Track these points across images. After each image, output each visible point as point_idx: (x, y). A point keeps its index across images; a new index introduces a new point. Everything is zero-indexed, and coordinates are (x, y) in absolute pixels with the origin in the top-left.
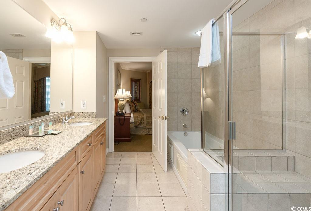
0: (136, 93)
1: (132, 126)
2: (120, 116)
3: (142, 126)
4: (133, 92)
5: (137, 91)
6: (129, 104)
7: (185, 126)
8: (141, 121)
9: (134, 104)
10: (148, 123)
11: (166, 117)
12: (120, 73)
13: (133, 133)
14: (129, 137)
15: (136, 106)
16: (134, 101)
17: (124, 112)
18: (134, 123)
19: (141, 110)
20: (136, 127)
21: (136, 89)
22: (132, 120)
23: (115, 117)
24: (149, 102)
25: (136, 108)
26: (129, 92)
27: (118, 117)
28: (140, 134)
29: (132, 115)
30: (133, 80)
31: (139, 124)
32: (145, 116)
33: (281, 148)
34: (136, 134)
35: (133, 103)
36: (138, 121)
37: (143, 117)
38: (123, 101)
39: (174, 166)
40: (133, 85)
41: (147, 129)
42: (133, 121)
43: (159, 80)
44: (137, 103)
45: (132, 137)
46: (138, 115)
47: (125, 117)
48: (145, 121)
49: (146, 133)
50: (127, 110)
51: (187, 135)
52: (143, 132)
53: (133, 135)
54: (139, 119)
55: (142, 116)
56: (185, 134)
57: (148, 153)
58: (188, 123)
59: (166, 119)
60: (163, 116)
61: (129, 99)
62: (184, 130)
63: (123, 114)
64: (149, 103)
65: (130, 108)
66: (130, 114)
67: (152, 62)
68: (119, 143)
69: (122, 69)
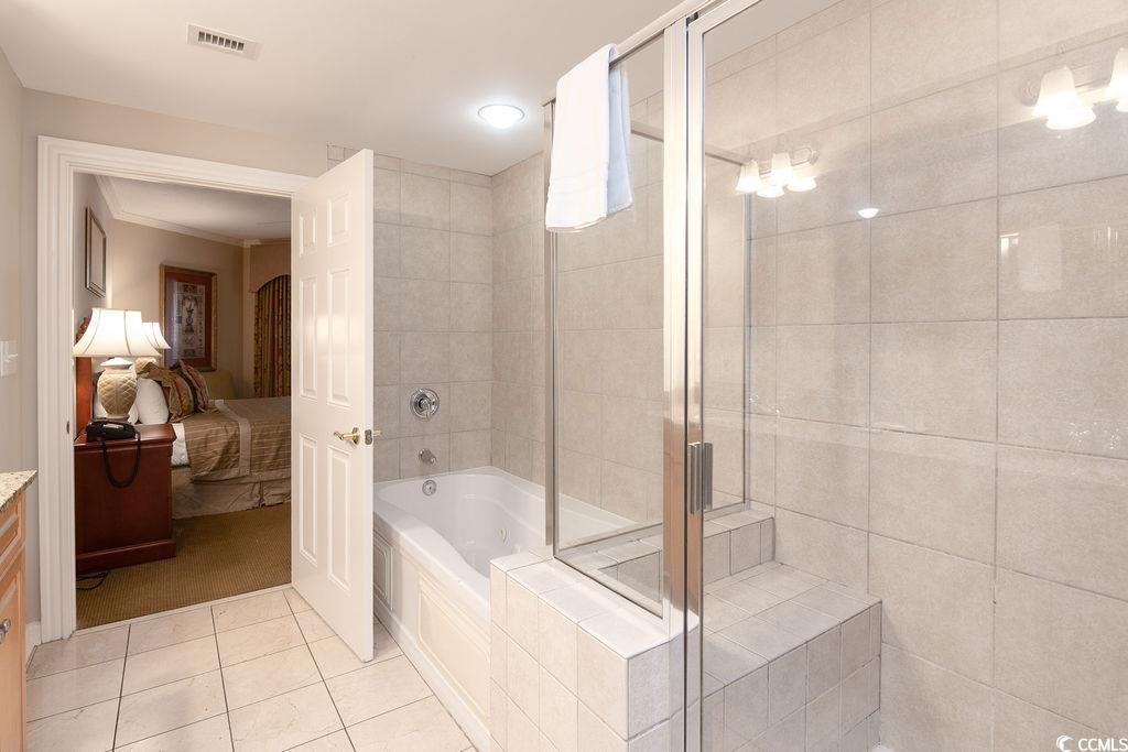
0: (189, 330)
1: (179, 479)
2: (107, 443)
3: (233, 473)
4: (176, 327)
5: (197, 321)
6: (159, 383)
7: (426, 457)
8: (226, 451)
9: (188, 380)
10: (262, 459)
11: (368, 433)
12: (102, 231)
13: (182, 512)
14: (170, 538)
15: (194, 389)
16: (183, 366)
17: (132, 420)
18: (187, 466)
19: (219, 403)
20: (198, 482)
21: (190, 311)
22: (180, 453)
23: (77, 449)
24: (256, 368)
25: (195, 396)
26: (157, 325)
27: (99, 448)
28: (220, 510)
29: (179, 429)
30: (171, 274)
31: (215, 469)
32: (245, 429)
33: (741, 500)
34: (198, 513)
35: (182, 375)
36: (209, 453)
37: (236, 436)
38: (127, 367)
39: (402, 627)
40: (176, 297)
41: (257, 487)
42: (184, 459)
43: (330, 277)
44: (201, 376)
45: (180, 531)
46: (206, 427)
47: (140, 443)
48: (245, 454)
49: (249, 505)
50: (150, 412)
51: (435, 490)
52: (237, 502)
53: (183, 522)
54: (217, 446)
55: (231, 433)
56: (428, 487)
57: (274, 594)
58: (436, 445)
59: (368, 441)
60: (355, 430)
61: (154, 361)
62: (423, 474)
63: (129, 431)
64: (256, 372)
65: (162, 399)
66: (168, 427)
67: (290, 200)
68: (105, 576)
69: (116, 216)
